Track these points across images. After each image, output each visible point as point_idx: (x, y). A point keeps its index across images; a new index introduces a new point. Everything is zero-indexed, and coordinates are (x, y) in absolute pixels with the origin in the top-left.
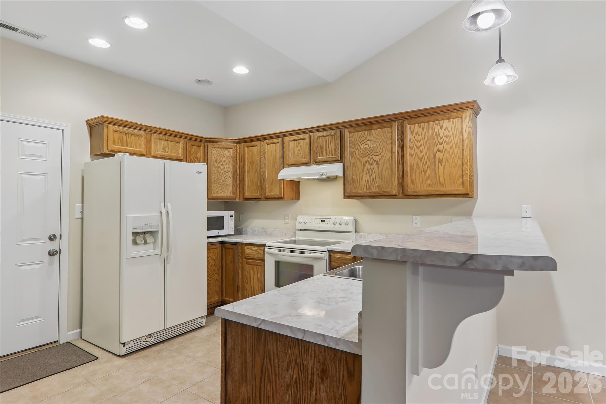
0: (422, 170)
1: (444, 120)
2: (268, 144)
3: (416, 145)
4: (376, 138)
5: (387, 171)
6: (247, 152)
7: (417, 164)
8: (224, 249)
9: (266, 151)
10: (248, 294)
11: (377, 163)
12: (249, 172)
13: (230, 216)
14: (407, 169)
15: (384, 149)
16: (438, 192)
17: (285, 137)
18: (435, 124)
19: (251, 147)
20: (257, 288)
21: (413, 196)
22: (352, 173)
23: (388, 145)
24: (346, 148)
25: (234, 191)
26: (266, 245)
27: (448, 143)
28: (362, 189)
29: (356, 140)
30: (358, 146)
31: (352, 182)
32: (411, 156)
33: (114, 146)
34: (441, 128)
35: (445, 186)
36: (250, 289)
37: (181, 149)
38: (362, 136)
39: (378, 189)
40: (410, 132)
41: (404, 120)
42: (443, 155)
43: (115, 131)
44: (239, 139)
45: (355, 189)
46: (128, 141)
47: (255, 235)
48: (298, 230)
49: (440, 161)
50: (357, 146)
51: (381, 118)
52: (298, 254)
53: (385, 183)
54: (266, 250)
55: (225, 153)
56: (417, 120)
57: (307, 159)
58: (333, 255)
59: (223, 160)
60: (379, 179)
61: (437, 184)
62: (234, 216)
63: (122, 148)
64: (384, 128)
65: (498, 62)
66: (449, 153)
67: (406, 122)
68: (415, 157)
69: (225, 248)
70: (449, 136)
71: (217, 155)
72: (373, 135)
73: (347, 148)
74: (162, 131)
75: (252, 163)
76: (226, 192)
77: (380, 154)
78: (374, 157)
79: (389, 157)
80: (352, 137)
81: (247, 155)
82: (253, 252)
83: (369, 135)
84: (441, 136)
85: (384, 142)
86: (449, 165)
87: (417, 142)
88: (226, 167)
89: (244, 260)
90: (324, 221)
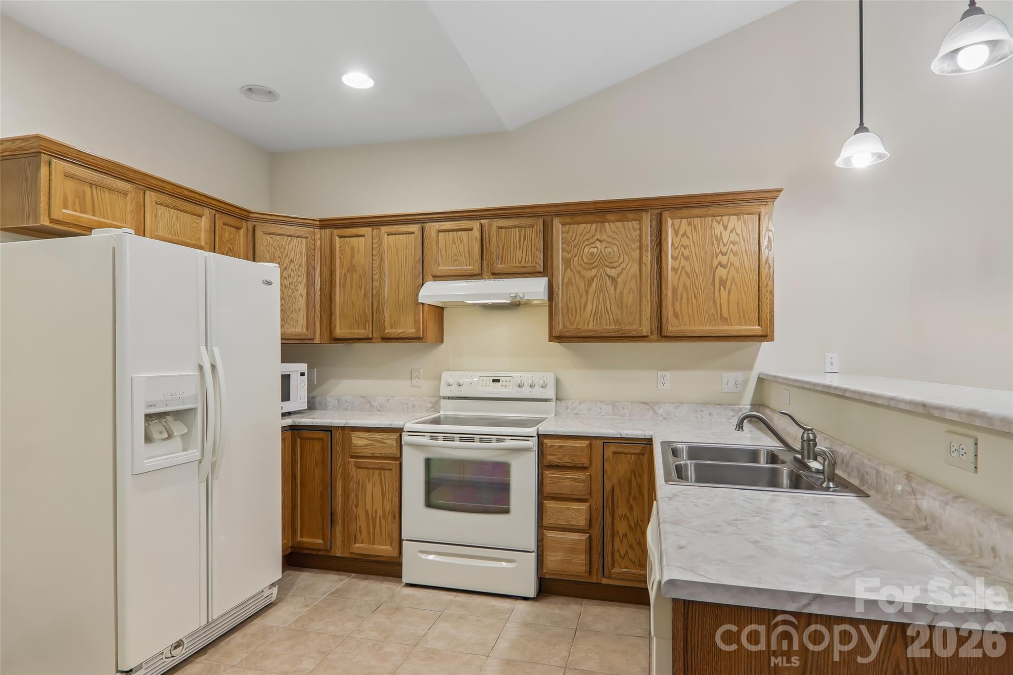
0: (693, 295)
1: (730, 215)
2: (388, 235)
3: (683, 254)
4: (612, 238)
5: (631, 296)
6: (340, 247)
7: (685, 286)
8: (298, 440)
9: (386, 247)
10: (360, 527)
11: (614, 280)
12: (344, 286)
13: (301, 373)
14: (667, 294)
15: (626, 257)
16: (718, 332)
17: (427, 224)
18: (714, 220)
19: (349, 239)
20: (380, 513)
21: (675, 339)
22: (567, 295)
23: (634, 252)
24: (555, 252)
25: (309, 324)
26: (404, 429)
27: (735, 254)
28: (586, 324)
29: (575, 239)
30: (578, 249)
31: (565, 311)
32: (673, 272)
33: (64, 211)
34: (725, 228)
35: (731, 323)
36: (363, 517)
37: (206, 231)
38: (585, 231)
39: (615, 325)
40: (673, 231)
41: (662, 210)
42: (727, 272)
43: (67, 176)
44: (320, 221)
45: (572, 324)
46: (96, 202)
47: (346, 409)
48: (444, 398)
49: (723, 283)
50: (576, 249)
51: (623, 204)
52: (477, 444)
53: (627, 315)
54: (406, 438)
55: (291, 247)
56: (685, 212)
57: (475, 268)
58: (548, 442)
59: (287, 261)
60: (616, 308)
61: (718, 319)
62: (306, 374)
63: (84, 218)
64: (627, 221)
65: (857, 132)
66: (737, 269)
67: (666, 215)
68: (680, 274)
69: (301, 438)
70: (737, 243)
71: (273, 249)
72: (606, 232)
73: (558, 251)
74: (169, 187)
75: (352, 269)
76: (293, 326)
77: (619, 266)
78: (608, 270)
79: (636, 272)
80: (567, 232)
81: (340, 253)
82: (371, 445)
83: (598, 230)
84: (725, 242)
85: (627, 245)
86: (737, 288)
87: (685, 249)
88: (292, 275)
89: (349, 460)
90: (498, 381)
